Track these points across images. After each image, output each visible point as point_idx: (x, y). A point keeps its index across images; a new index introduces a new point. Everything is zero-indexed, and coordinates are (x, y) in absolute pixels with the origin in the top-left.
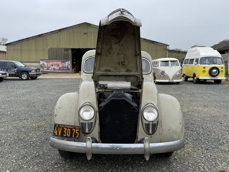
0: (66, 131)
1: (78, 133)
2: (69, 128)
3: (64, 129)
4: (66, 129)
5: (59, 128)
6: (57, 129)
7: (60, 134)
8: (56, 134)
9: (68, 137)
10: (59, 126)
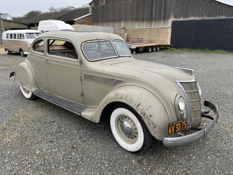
0: (178, 127)
1: (185, 124)
2: (180, 123)
3: (176, 125)
4: (177, 125)
5: (172, 126)
6: (171, 128)
7: (173, 132)
8: (171, 133)
9: (179, 131)
10: (172, 125)
